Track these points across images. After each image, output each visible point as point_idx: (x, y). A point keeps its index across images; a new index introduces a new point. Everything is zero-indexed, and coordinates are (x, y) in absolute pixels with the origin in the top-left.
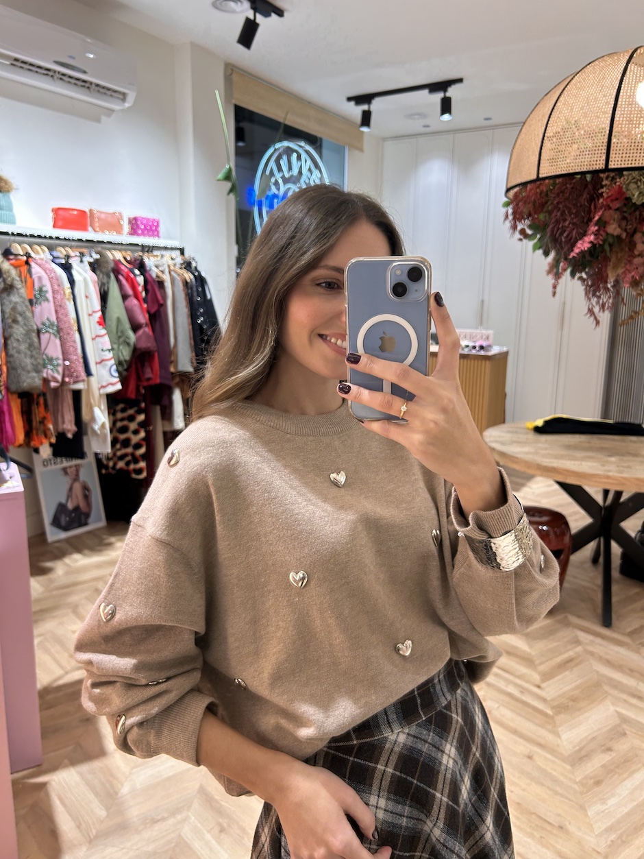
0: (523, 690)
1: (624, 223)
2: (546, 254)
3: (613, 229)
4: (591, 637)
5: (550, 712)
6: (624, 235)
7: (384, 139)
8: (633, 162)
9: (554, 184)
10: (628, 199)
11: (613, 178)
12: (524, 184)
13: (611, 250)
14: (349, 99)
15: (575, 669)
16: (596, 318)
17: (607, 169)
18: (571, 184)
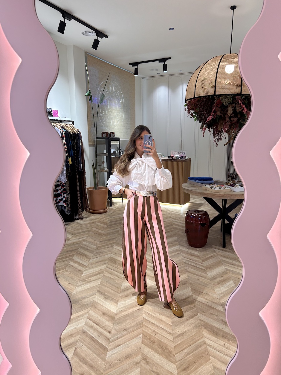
0: (196, 264)
1: (222, 112)
2: (200, 122)
3: (218, 113)
4: (219, 250)
5: (205, 269)
6: (223, 116)
7: (143, 78)
8: (223, 93)
9: (201, 99)
10: (223, 104)
11: (218, 97)
12: (191, 99)
13: (219, 121)
14: (130, 64)
15: (213, 259)
16: (216, 144)
17: (215, 94)
18: (205, 99)
